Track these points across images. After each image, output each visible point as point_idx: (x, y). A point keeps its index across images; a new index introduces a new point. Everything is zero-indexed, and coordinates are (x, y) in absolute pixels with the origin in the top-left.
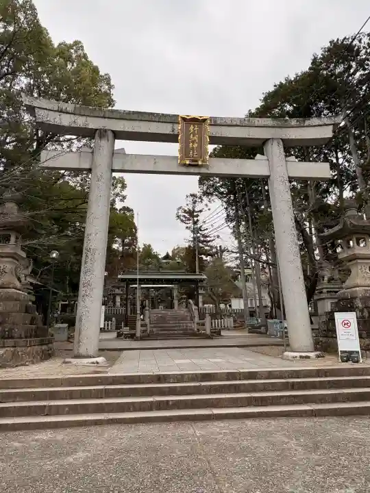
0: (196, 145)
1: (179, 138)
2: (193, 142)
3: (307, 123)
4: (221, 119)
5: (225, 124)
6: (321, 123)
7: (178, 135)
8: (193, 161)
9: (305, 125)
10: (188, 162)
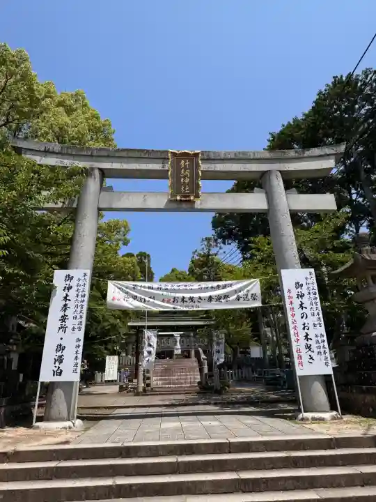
0: (187, 180)
1: (169, 173)
2: (185, 177)
3: (307, 153)
4: (214, 153)
5: (219, 158)
6: (322, 153)
7: (168, 171)
8: (185, 196)
9: (305, 155)
10: (178, 198)
